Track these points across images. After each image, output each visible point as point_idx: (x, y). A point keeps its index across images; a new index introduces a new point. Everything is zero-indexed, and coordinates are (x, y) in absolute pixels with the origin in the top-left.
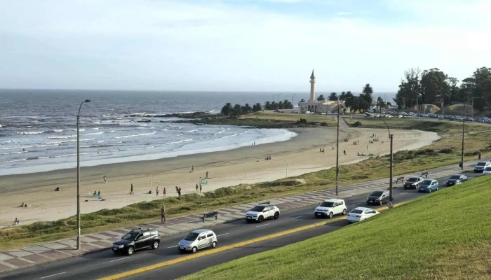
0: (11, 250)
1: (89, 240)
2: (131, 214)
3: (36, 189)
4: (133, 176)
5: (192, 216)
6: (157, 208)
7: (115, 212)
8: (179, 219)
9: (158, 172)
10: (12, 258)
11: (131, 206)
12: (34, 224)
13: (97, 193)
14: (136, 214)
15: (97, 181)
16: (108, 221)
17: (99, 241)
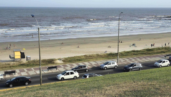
0: (97, 61)
1: (122, 60)
2: (143, 52)
3: (115, 42)
4: (149, 39)
5: (162, 55)
6: (153, 51)
7: (137, 51)
8: (157, 56)
9: (158, 38)
10: (96, 63)
11: (143, 49)
12: (110, 53)
13: (134, 44)
14: (144, 53)
15: (136, 40)
16: (134, 54)
17: (125, 61)
